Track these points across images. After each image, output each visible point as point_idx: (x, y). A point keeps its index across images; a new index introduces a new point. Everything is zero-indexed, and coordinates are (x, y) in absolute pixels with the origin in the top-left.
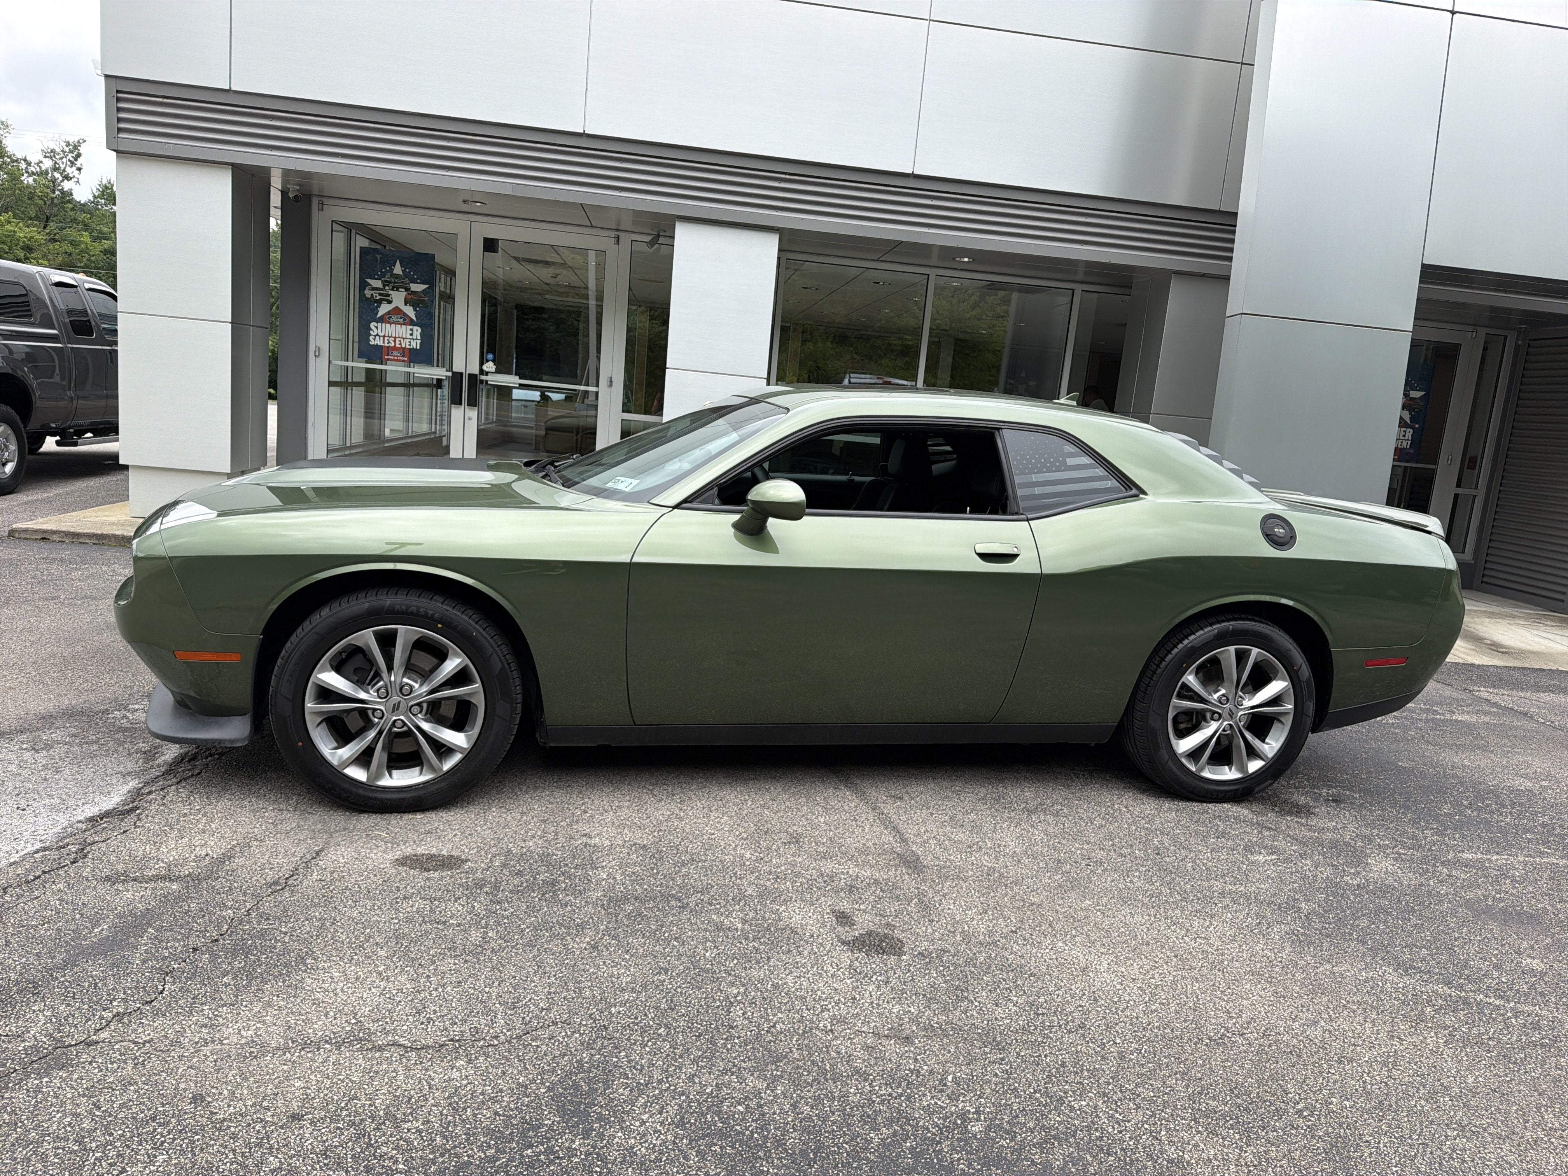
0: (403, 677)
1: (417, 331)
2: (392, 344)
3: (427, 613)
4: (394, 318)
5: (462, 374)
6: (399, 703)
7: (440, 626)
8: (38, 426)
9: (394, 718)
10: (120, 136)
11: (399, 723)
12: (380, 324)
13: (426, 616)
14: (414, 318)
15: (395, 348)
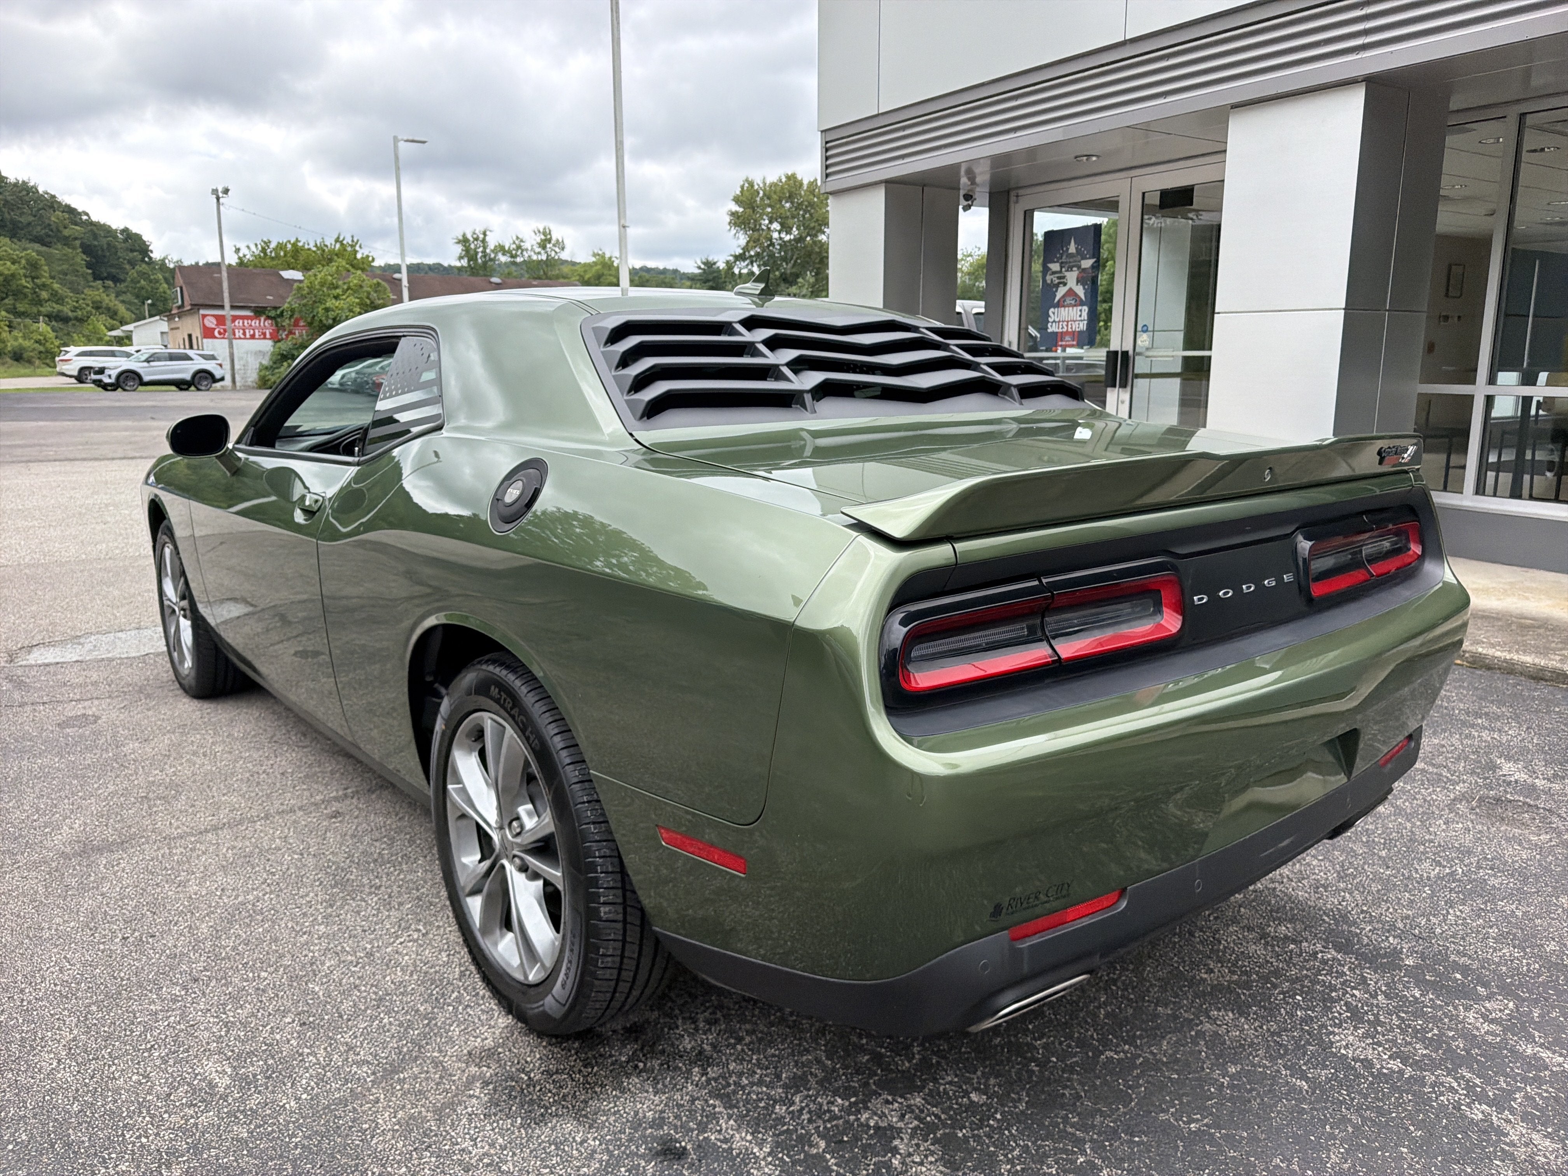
1: (1085, 309)
2: (1065, 330)
4: (1069, 301)
5: (1117, 352)
10: (829, 179)
12: (1056, 309)
14: (1083, 298)
15: (1067, 333)
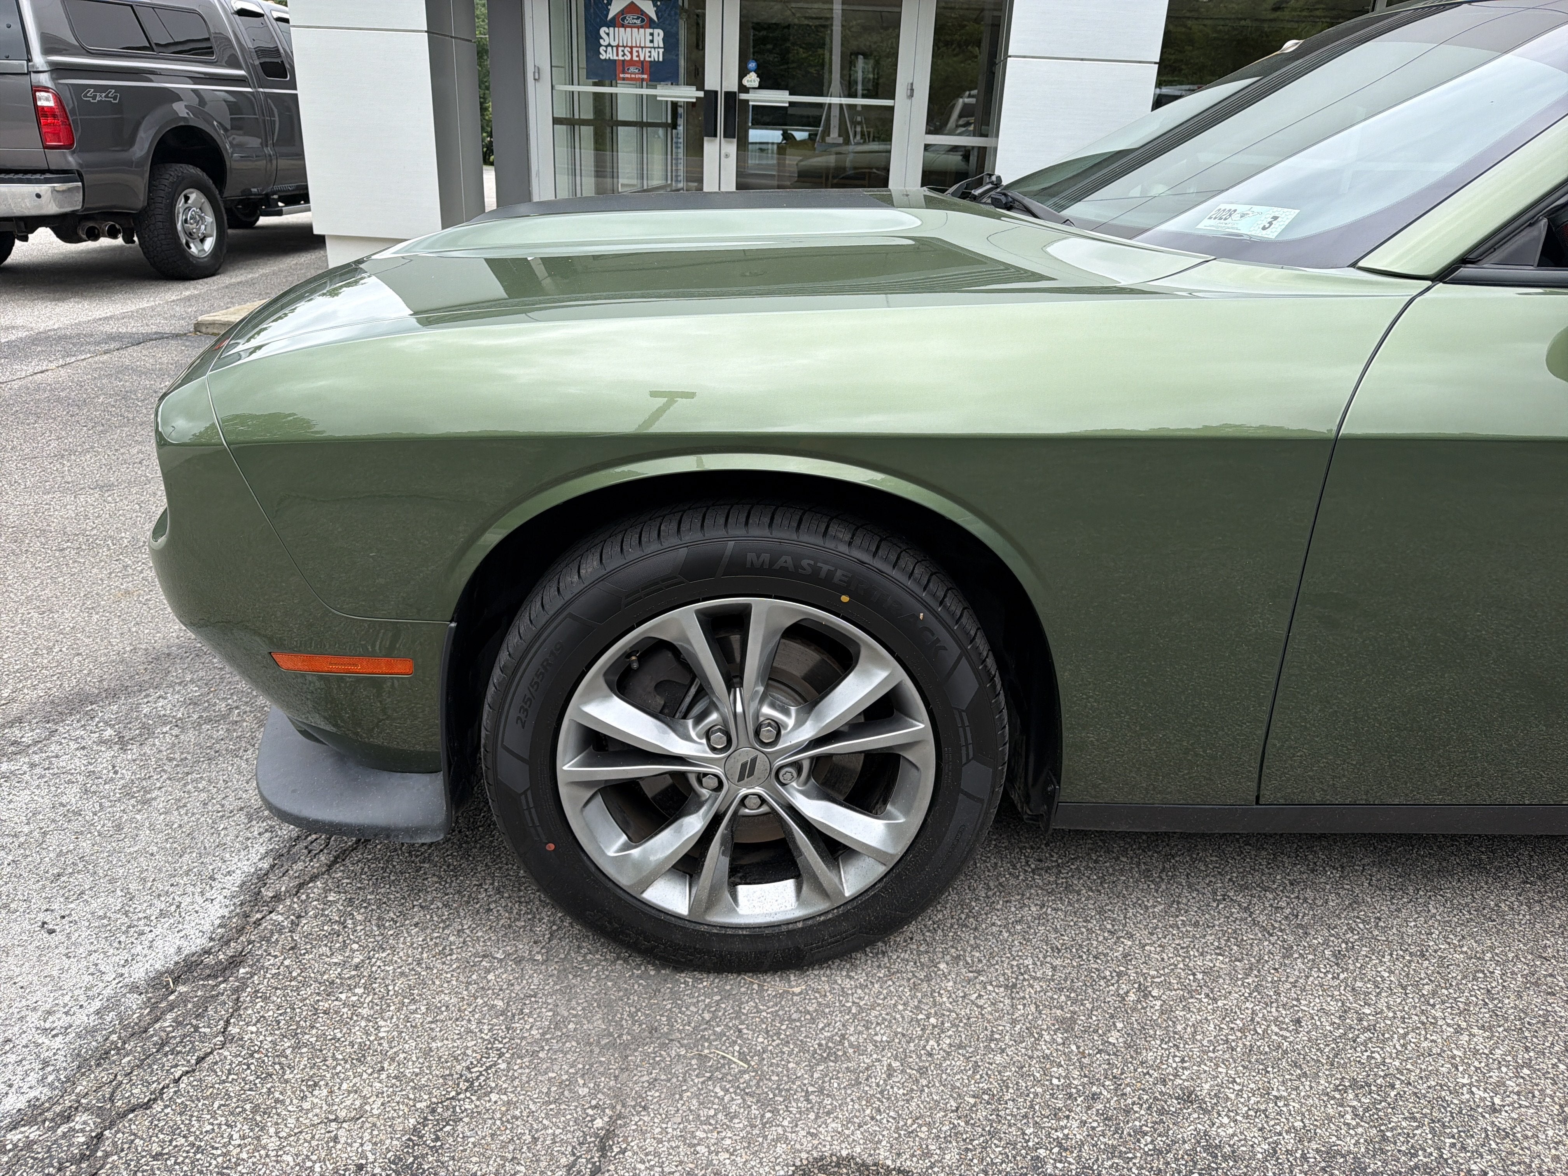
0: (762, 702)
1: (659, 35)
2: (628, 58)
3: (816, 571)
4: (630, 19)
5: (716, 92)
6: (754, 761)
7: (845, 599)
8: (238, 192)
9: (744, 791)
11: (753, 801)
12: (611, 29)
13: (814, 577)
14: (654, 17)
15: (631, 62)
